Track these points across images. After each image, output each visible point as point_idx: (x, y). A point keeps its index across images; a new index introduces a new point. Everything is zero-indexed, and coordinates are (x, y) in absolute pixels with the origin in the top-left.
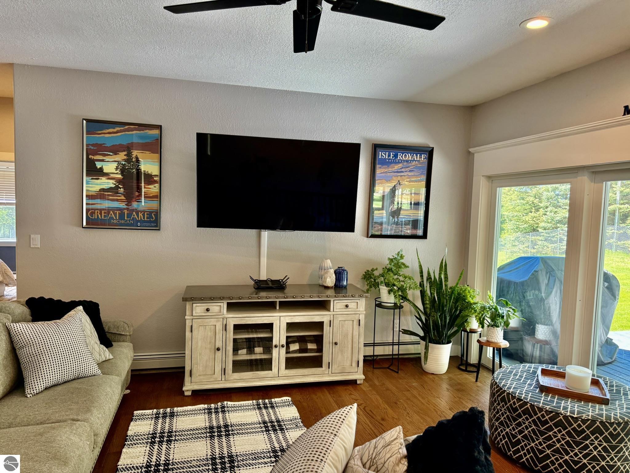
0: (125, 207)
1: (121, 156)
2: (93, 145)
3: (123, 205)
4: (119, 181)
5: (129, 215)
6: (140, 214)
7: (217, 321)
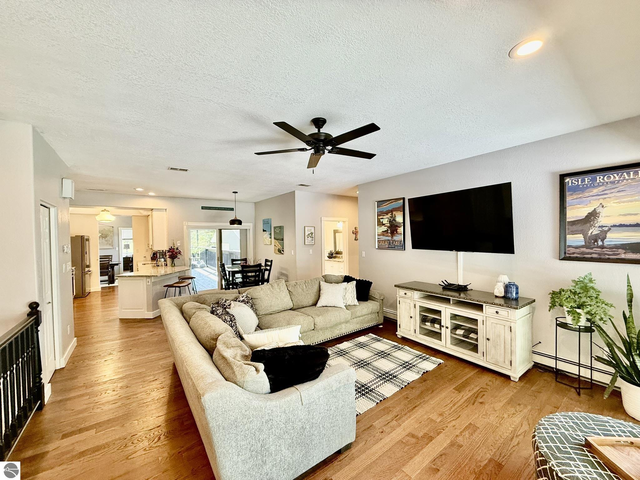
0: (391, 239)
1: (389, 215)
2: (379, 212)
3: (390, 238)
4: (388, 227)
5: (393, 243)
6: (397, 243)
7: (411, 301)
